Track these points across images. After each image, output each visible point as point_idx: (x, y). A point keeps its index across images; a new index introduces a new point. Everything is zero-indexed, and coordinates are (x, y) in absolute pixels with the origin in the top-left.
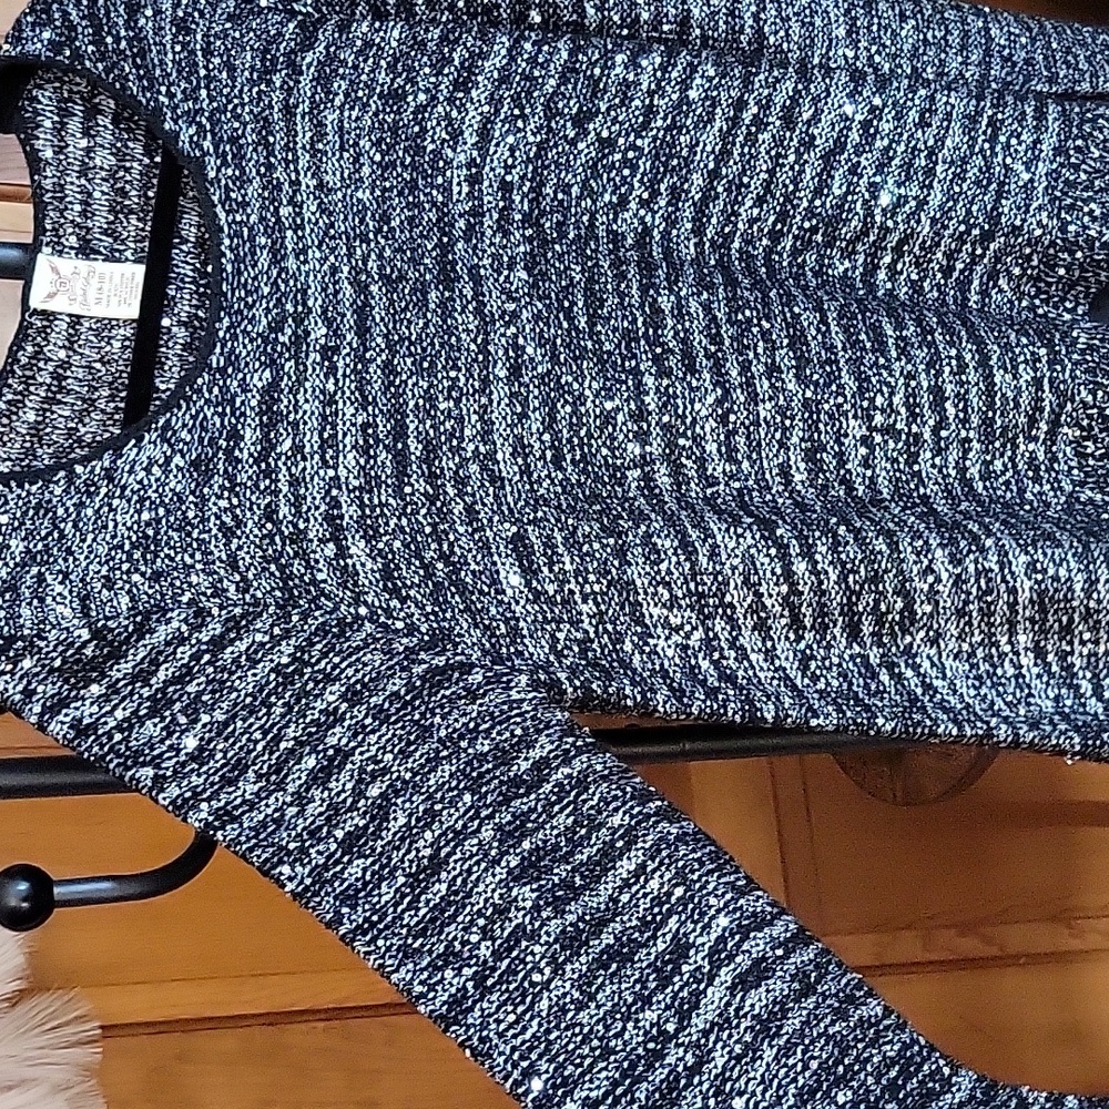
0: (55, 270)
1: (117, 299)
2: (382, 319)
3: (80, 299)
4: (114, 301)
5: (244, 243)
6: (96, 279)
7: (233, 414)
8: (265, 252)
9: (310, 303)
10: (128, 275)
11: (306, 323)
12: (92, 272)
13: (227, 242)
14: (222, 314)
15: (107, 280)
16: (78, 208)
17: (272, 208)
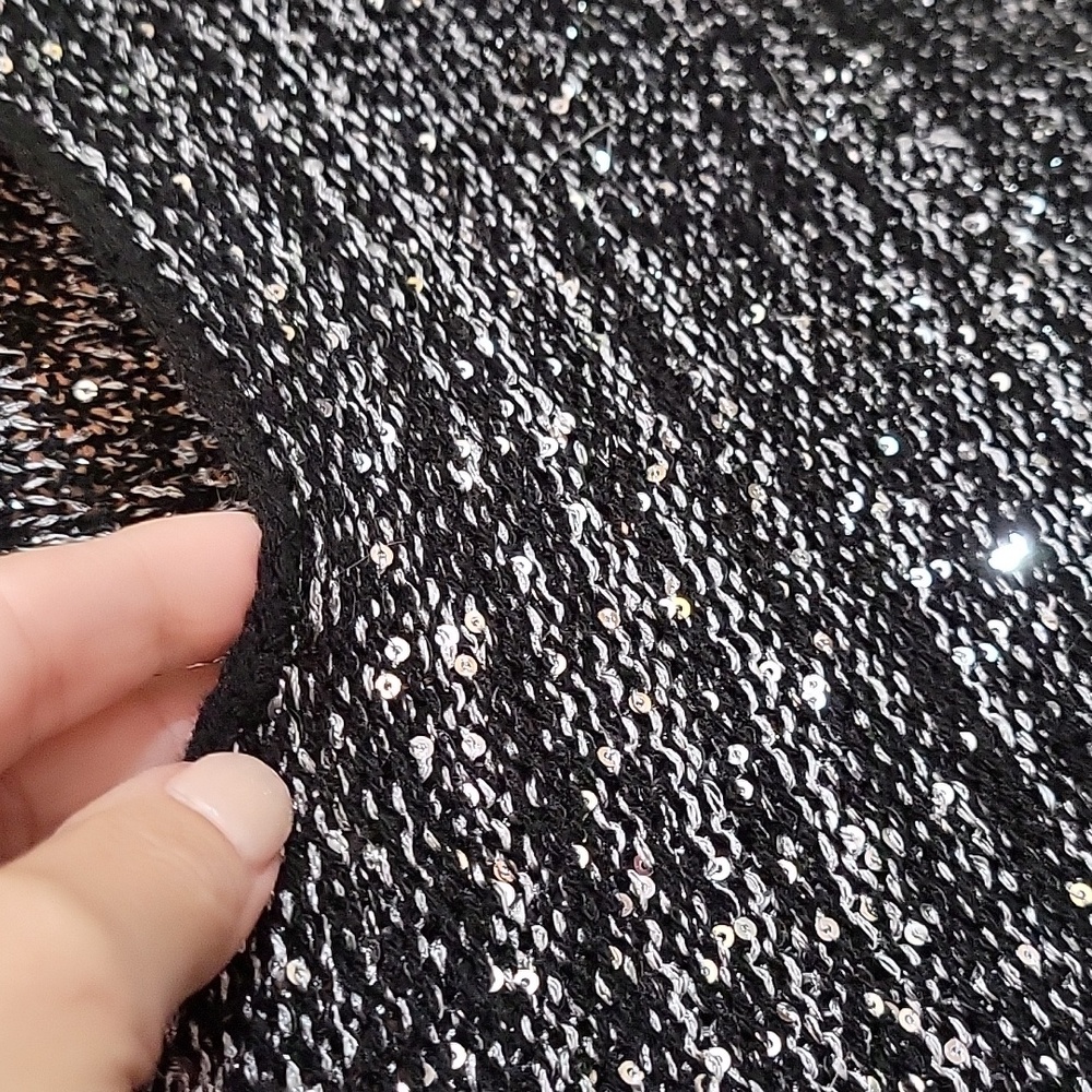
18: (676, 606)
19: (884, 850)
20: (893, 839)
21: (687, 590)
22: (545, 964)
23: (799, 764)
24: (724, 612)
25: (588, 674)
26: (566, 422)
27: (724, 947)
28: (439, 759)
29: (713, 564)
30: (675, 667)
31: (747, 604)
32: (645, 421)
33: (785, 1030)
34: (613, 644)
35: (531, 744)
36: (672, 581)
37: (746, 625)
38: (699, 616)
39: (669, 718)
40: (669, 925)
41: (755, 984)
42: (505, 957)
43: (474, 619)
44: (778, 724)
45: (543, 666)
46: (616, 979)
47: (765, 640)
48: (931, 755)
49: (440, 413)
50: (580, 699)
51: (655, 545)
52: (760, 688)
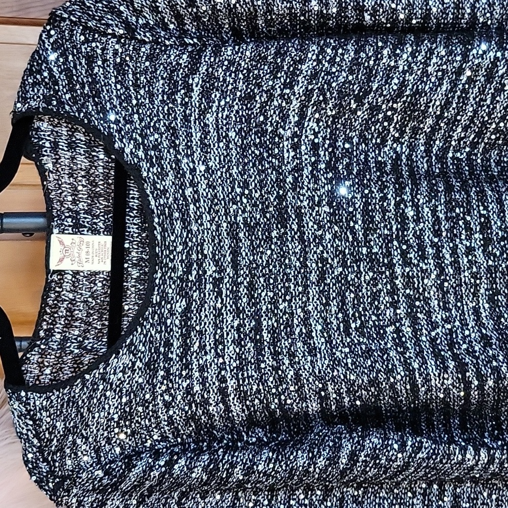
0: (61, 242)
1: (98, 258)
2: (247, 254)
3: (77, 259)
4: (96, 259)
5: (166, 218)
6: (85, 246)
7: (166, 331)
8: (179, 222)
9: (205, 252)
10: (102, 243)
11: (204, 265)
12: (82, 241)
13: (156, 220)
14: (157, 267)
15: (91, 246)
16: (70, 198)
17: (181, 191)
18: (219, 305)
19: (235, 351)
20: (237, 350)
21: (222, 303)
22: (177, 355)
23: (228, 334)
24: (226, 307)
25: (199, 314)
26: (214, 268)
27: (204, 359)
28: (171, 323)
29: (228, 299)
30: (214, 315)
31: (231, 306)
32: (228, 270)
33: (208, 373)
34: (205, 310)
35: (186, 323)
36: (220, 300)
37: (229, 310)
38: (222, 307)
39: (210, 323)
40: (198, 354)
41: (207, 365)
42: (172, 353)
43: (184, 302)
44: (227, 327)
45: (193, 311)
46: (187, 360)
47: (231, 313)
48: (250, 338)
49: (191, 265)
50: (197, 318)
51: (220, 293)
52: (227, 321)
